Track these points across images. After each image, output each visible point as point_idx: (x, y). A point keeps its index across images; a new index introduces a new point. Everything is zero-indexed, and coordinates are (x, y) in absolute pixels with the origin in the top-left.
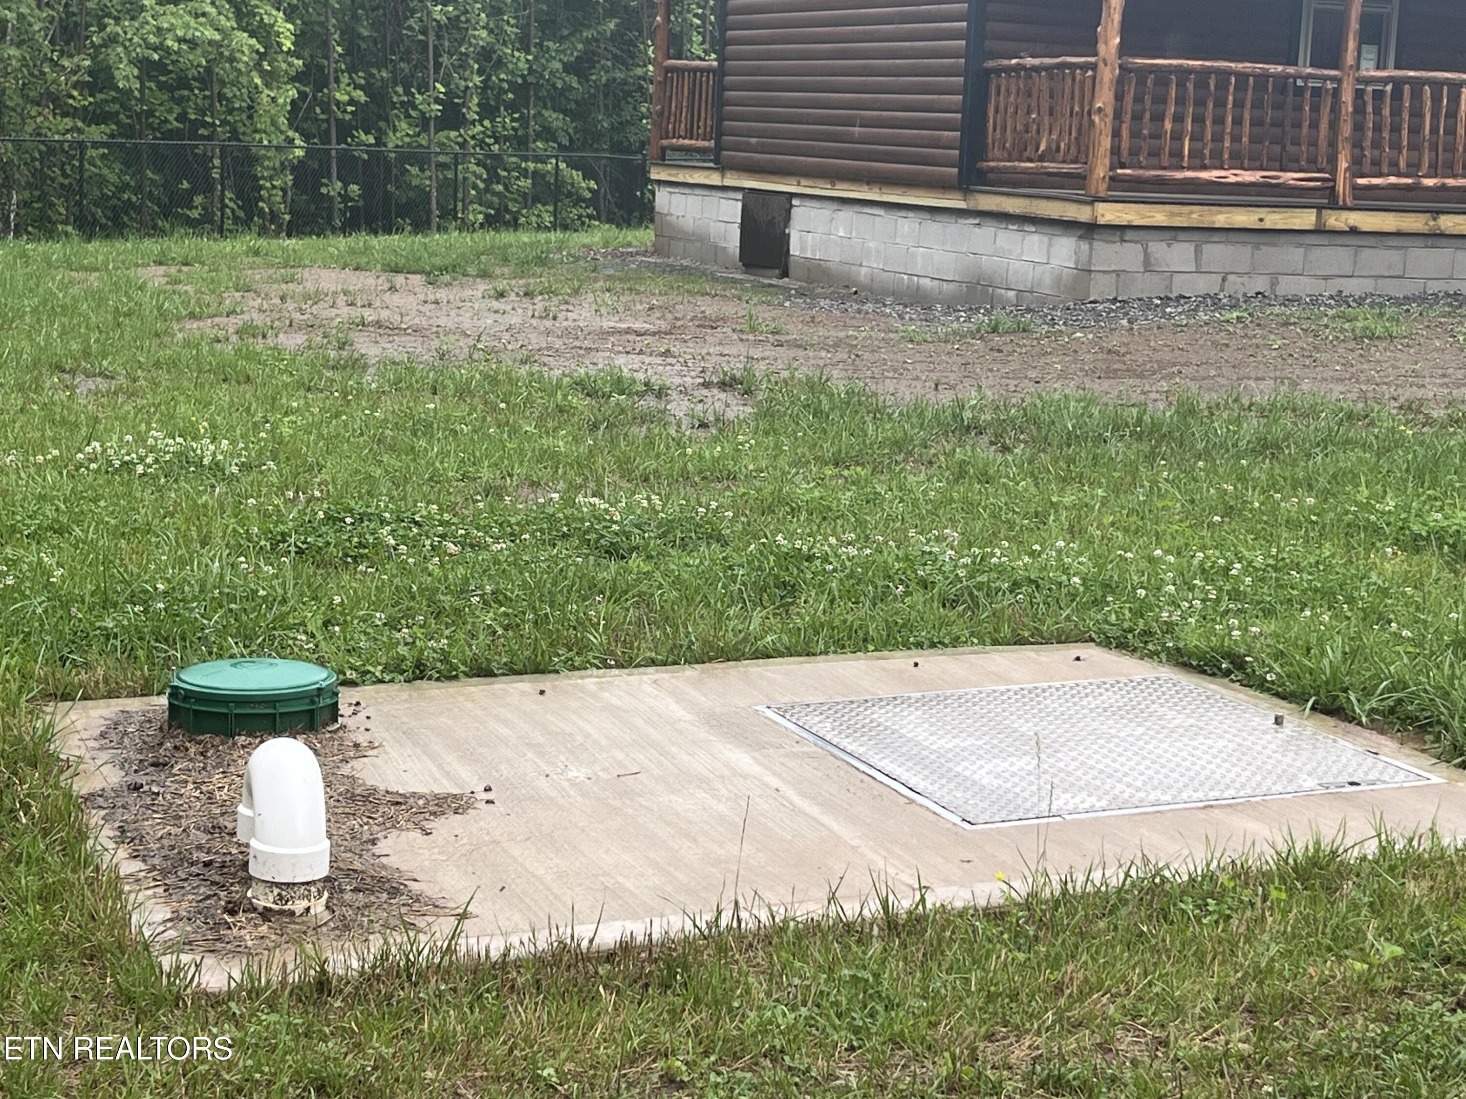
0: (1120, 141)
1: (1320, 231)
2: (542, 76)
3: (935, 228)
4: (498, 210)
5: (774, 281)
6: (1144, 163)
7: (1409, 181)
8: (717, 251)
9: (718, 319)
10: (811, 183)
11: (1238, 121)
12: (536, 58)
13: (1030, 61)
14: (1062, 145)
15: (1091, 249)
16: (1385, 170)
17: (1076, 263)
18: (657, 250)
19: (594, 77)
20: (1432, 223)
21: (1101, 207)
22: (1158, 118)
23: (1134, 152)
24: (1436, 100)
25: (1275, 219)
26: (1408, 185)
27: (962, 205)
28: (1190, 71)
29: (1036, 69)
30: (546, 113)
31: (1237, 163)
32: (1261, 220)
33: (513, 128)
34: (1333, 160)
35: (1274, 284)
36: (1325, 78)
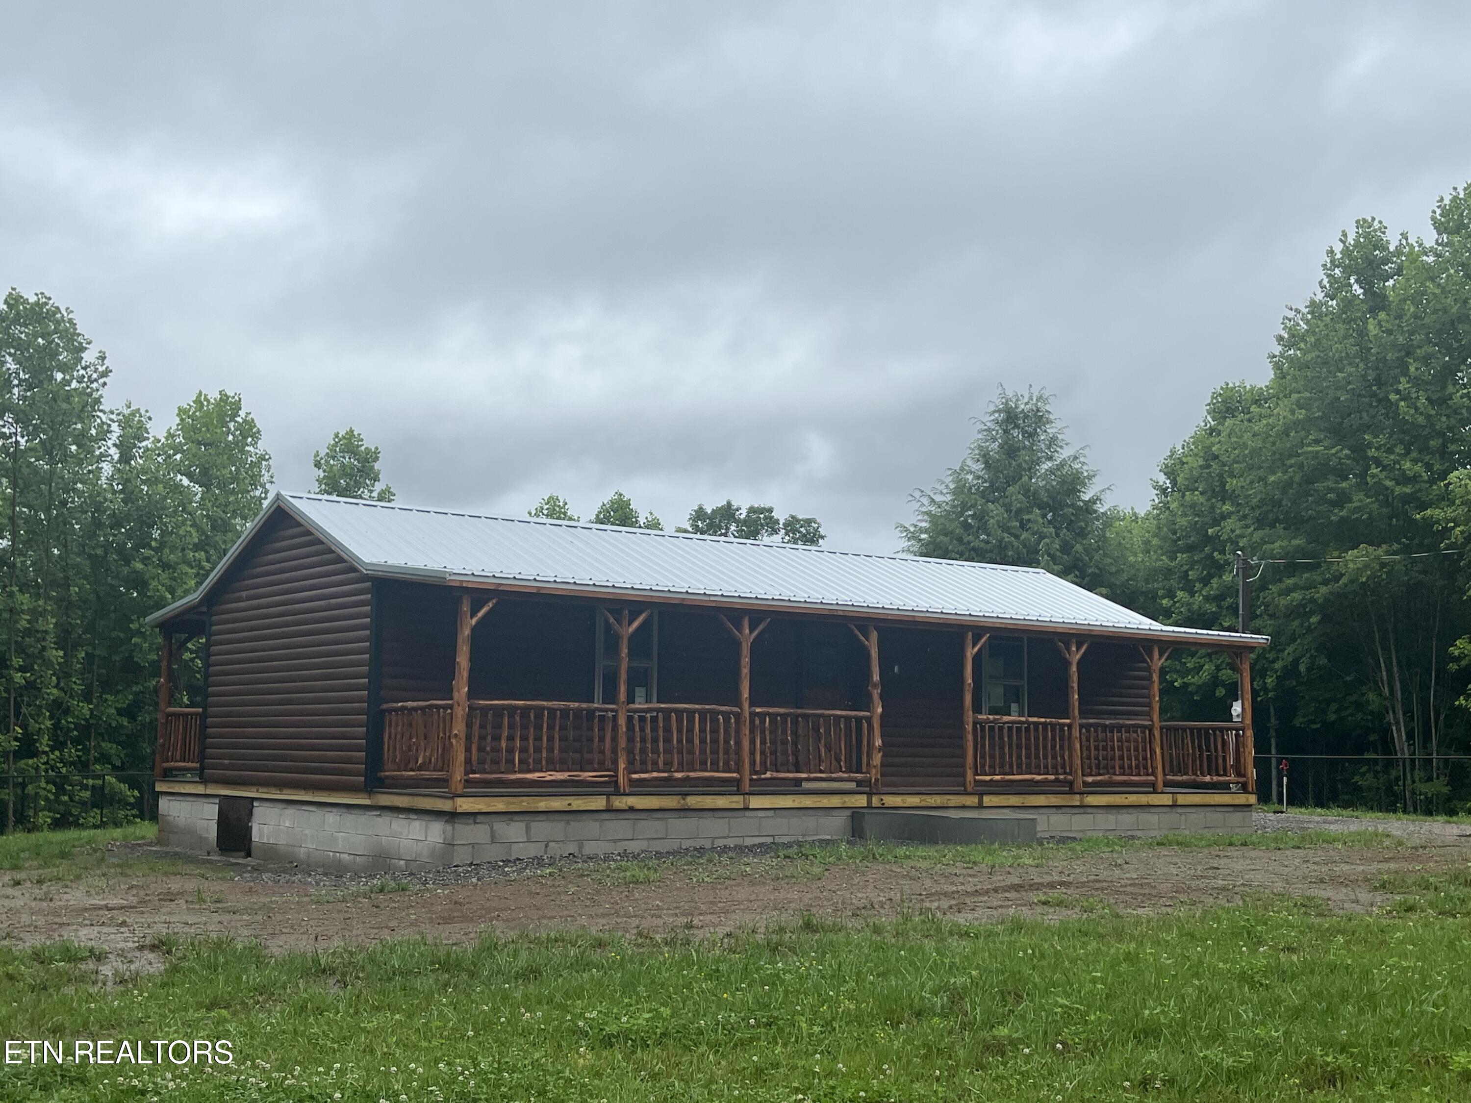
0: (471, 755)
1: (609, 810)
2: (101, 719)
3: (351, 820)
4: (63, 815)
5: (240, 861)
6: (488, 769)
7: (666, 775)
8: (202, 839)
9: (178, 893)
10: (265, 790)
11: (551, 739)
12: (97, 706)
13: (410, 704)
14: (433, 760)
15: (453, 829)
16: (650, 768)
17: (444, 840)
18: (159, 842)
19: (140, 718)
20: (682, 802)
21: (459, 801)
22: (497, 738)
23: (481, 762)
24: (679, 720)
25: (578, 803)
26: (665, 777)
27: (367, 802)
28: (516, 707)
29: (415, 709)
30: (103, 744)
31: (552, 767)
32: (570, 805)
33: (78, 756)
34: (615, 762)
35: (581, 847)
36: (606, 710)
